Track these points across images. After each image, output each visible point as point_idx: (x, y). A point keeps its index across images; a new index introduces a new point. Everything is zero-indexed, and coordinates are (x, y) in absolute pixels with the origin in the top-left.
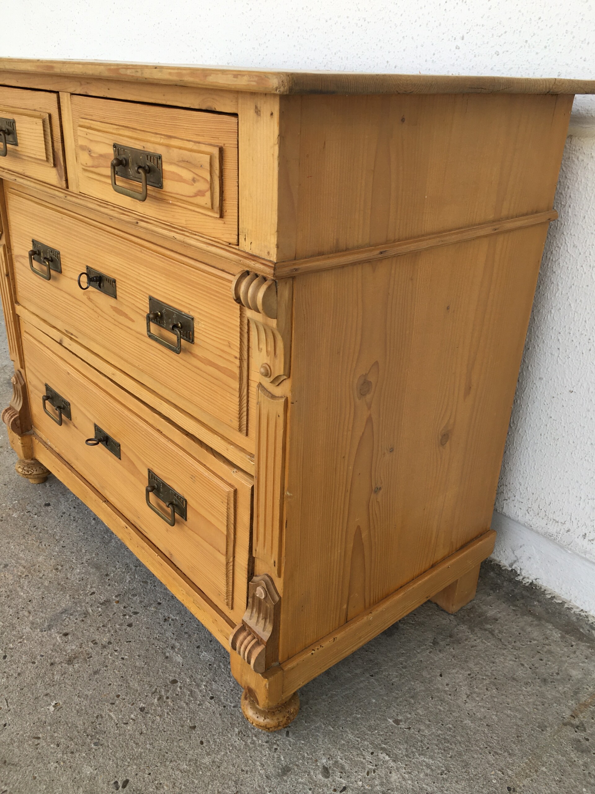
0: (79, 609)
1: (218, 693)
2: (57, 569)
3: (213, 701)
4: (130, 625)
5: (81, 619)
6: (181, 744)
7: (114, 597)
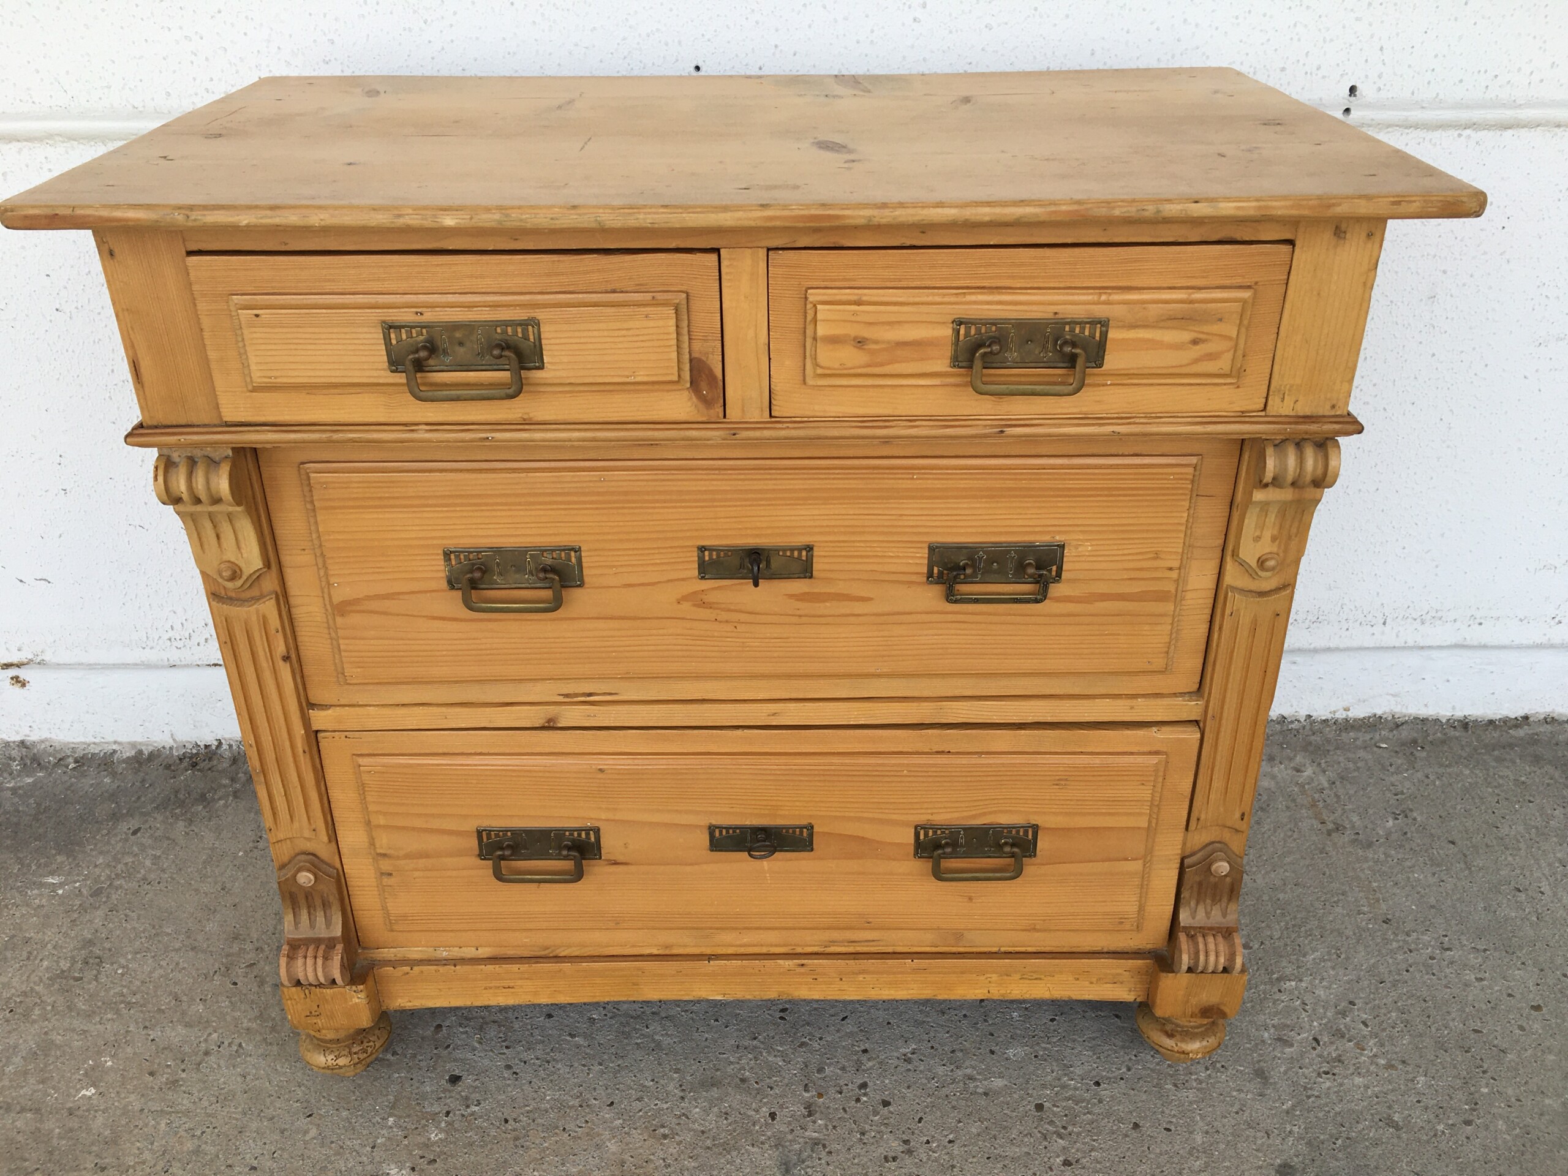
0: (797, 1147)
1: (1094, 1073)
2: (665, 1136)
3: (1102, 1085)
4: (886, 1104)
5: (823, 1154)
6: (1158, 1151)
7: (806, 1095)
